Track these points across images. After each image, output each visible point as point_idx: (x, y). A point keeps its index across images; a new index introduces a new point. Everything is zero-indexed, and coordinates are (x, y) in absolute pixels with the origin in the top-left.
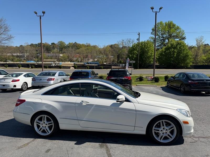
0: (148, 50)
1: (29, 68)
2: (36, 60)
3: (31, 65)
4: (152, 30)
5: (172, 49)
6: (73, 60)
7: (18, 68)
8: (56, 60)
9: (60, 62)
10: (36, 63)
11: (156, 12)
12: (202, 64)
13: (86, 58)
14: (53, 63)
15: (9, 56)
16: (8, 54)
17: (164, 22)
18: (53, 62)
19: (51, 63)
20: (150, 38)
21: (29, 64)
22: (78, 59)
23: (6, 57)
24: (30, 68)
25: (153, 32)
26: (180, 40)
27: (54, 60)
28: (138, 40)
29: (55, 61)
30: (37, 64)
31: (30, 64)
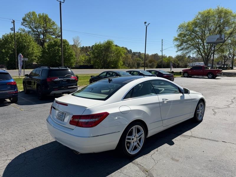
0: (28, 45)
4: (23, 19)
5: (57, 47)
11: (60, 1)
12: (82, 64)
17: (37, 14)
20: (19, 30)
25: (24, 22)
26: (56, 37)
28: (12, 30)
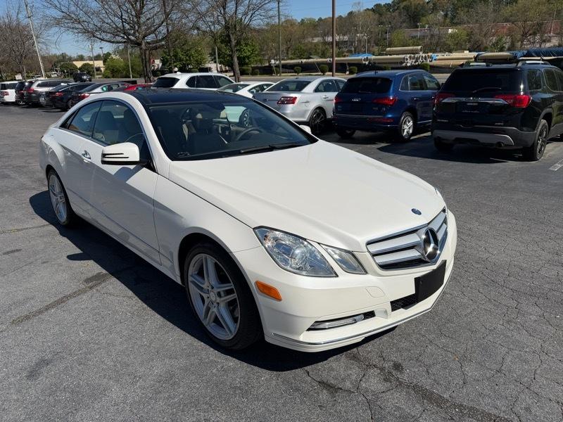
1: (345, 73)
2: (376, 49)
3: (350, 65)
6: (482, 43)
7: (320, 73)
8: (419, 47)
9: (434, 56)
10: (364, 60)
13: (535, 34)
14: (410, 57)
15: (316, 45)
16: (316, 40)
18: (409, 55)
19: (403, 56)
21: (347, 62)
22: (500, 40)
23: (310, 46)
24: (348, 73)
27: (415, 47)
29: (417, 50)
30: (367, 63)
31: (348, 64)
